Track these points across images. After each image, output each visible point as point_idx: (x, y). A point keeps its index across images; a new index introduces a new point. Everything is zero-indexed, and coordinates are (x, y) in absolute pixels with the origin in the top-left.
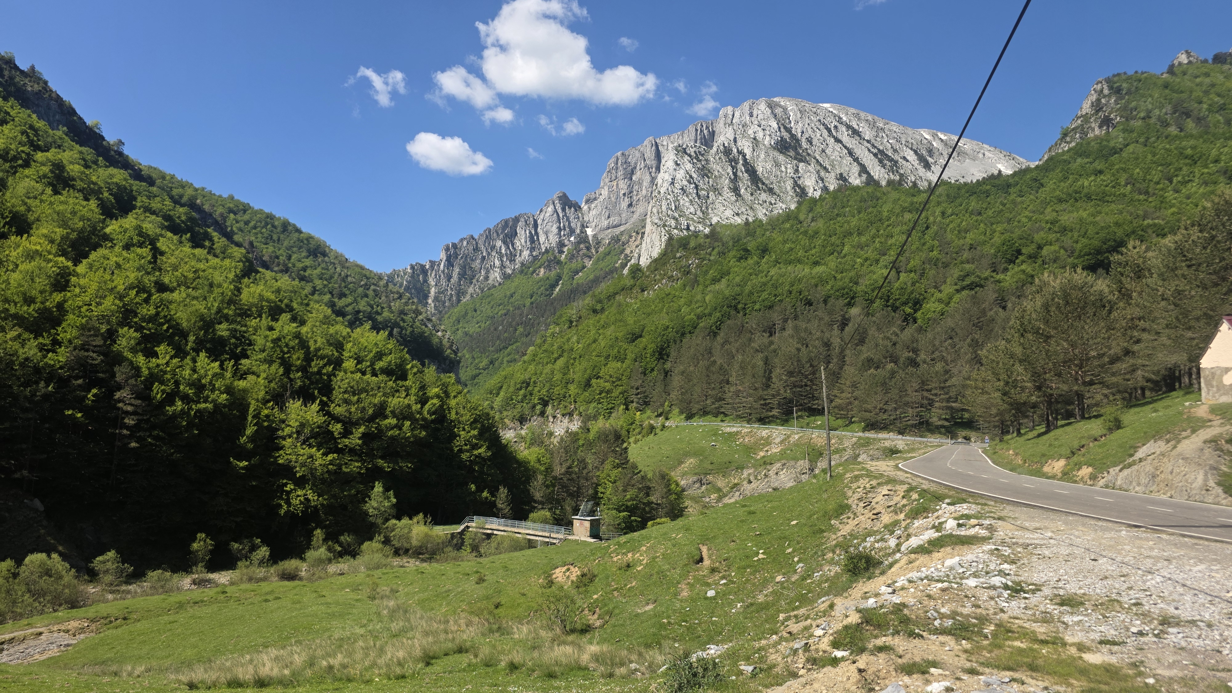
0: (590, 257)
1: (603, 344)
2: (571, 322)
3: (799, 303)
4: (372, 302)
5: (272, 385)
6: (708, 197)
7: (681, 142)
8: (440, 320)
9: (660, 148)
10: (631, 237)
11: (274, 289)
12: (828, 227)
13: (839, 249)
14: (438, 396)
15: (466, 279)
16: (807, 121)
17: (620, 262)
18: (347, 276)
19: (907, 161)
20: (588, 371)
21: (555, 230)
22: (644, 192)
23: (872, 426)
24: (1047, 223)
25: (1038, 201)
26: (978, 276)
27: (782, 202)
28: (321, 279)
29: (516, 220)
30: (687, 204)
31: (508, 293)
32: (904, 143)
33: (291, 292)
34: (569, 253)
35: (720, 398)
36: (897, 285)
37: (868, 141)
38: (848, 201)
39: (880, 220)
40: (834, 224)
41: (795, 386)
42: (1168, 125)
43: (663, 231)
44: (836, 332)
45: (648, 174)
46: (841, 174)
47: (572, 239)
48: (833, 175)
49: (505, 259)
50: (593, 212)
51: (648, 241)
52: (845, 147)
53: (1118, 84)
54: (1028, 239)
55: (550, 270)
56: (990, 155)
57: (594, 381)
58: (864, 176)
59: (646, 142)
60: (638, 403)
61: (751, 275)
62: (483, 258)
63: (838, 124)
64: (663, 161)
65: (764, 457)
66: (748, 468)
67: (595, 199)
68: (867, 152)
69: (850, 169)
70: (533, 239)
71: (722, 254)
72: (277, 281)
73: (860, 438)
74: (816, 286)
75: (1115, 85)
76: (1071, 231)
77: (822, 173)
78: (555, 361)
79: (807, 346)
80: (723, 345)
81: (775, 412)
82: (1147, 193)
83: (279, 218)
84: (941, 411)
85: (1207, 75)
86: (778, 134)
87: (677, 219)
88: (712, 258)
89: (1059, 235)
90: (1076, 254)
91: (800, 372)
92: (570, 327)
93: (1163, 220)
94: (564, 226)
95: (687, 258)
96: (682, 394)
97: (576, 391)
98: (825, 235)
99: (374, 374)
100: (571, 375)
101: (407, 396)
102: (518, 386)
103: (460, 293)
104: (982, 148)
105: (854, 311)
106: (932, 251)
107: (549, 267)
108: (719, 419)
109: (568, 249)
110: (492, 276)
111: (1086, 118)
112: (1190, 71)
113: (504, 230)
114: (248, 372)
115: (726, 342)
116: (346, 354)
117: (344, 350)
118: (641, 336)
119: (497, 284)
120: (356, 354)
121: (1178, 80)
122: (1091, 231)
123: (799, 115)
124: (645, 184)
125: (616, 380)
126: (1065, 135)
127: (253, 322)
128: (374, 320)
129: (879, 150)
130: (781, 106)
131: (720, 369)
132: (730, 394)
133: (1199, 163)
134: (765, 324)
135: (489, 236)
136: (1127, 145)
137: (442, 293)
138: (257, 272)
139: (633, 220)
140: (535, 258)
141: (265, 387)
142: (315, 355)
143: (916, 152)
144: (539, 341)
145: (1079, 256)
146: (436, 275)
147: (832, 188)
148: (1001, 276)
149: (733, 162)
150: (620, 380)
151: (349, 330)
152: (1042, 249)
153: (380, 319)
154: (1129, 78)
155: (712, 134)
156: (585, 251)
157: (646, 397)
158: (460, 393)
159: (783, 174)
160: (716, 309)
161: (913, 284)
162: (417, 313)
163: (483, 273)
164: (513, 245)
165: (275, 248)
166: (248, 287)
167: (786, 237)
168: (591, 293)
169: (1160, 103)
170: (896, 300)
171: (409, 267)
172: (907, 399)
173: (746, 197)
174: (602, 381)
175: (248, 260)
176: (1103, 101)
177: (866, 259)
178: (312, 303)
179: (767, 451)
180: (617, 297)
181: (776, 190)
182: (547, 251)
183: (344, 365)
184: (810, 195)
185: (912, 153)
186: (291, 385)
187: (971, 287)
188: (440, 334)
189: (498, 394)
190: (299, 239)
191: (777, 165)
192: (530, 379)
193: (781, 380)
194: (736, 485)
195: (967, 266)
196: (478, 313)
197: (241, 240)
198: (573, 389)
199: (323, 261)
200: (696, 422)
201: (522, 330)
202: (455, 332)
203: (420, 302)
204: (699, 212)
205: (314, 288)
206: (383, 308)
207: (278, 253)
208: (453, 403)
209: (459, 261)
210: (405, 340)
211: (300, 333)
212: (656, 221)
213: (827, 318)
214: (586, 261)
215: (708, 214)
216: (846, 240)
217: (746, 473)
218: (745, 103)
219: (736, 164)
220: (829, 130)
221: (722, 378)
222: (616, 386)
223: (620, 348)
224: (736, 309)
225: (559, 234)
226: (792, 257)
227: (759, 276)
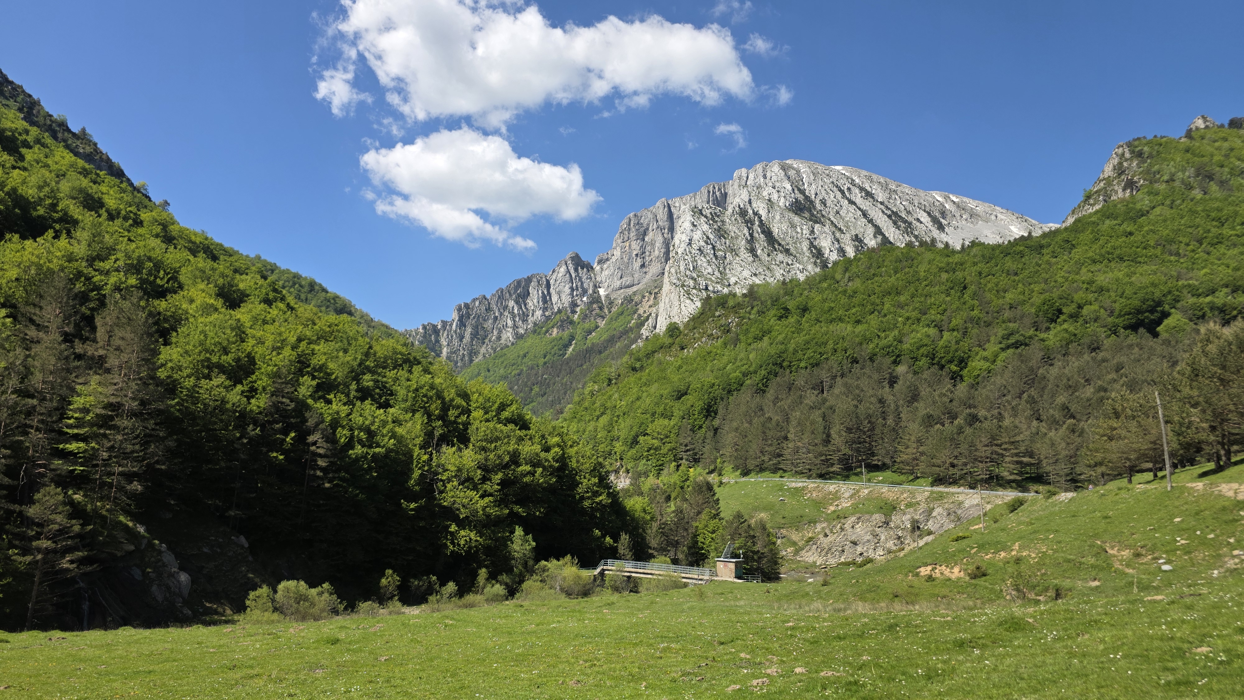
0: (603, 317)
1: (648, 401)
2: (610, 380)
3: (845, 361)
6: (726, 258)
7: (694, 204)
9: (673, 209)
10: (644, 297)
12: (866, 287)
13: (879, 308)
14: (558, 445)
15: (478, 339)
16: (821, 183)
17: (633, 321)
19: (921, 223)
20: (635, 429)
21: (567, 290)
22: (657, 252)
23: (939, 481)
24: (1083, 283)
25: (1072, 262)
26: (1022, 335)
29: (529, 280)
30: (705, 265)
31: (522, 353)
32: (917, 205)
34: (581, 313)
35: (778, 454)
36: (941, 343)
37: (882, 203)
38: (884, 261)
39: (918, 280)
40: (872, 283)
41: (854, 443)
42: (1191, 188)
43: (682, 291)
44: (887, 389)
45: (660, 235)
46: (856, 236)
47: (585, 299)
48: (848, 236)
49: (517, 319)
50: (606, 273)
51: (667, 301)
52: (859, 209)
53: (1139, 148)
54: (1067, 298)
55: (563, 330)
56: (1003, 217)
57: (641, 438)
58: (880, 238)
59: (659, 204)
60: (687, 460)
61: (793, 333)
62: (496, 318)
63: (851, 186)
64: (677, 223)
65: (835, 511)
66: (820, 522)
67: (607, 260)
68: (881, 213)
69: (865, 230)
70: (546, 299)
71: (761, 313)
73: (932, 492)
74: (861, 344)
75: (1137, 149)
76: (1108, 291)
77: (838, 235)
78: (598, 419)
80: (774, 403)
81: (836, 468)
82: (1178, 254)
84: (1012, 466)
85: (1225, 139)
86: (793, 195)
87: (695, 280)
88: (752, 317)
89: (1096, 295)
90: (1116, 313)
91: (858, 428)
92: (609, 385)
93: (1197, 280)
94: (577, 286)
95: (727, 317)
96: (736, 450)
97: (622, 448)
98: (864, 294)
99: (503, 424)
100: (616, 433)
101: (533, 444)
103: (473, 353)
104: (994, 210)
105: (901, 369)
106: (973, 310)
107: (562, 327)
108: (779, 475)
109: (581, 309)
110: (504, 336)
111: (1109, 181)
112: (1208, 136)
113: (516, 290)
115: (776, 400)
116: (473, 405)
117: (471, 401)
118: (686, 394)
119: (510, 344)
120: (482, 405)
121: (1197, 144)
122: (1128, 291)
123: (812, 177)
124: (659, 245)
125: (664, 439)
126: (1088, 197)
129: (892, 211)
130: (793, 169)
131: (777, 425)
132: (789, 450)
133: (1226, 226)
134: (814, 382)
135: (501, 296)
136: (1154, 207)
137: (455, 352)
139: (645, 280)
140: (548, 318)
142: (450, 406)
143: (929, 214)
144: (576, 399)
145: (1120, 316)
146: (448, 335)
148: (1043, 335)
149: (749, 223)
150: (668, 437)
152: (1082, 308)
154: (1149, 143)
155: (725, 196)
156: (598, 311)
157: (696, 454)
159: (799, 235)
160: (761, 366)
161: (957, 343)
163: (495, 333)
164: (525, 305)
167: (825, 297)
169: (1183, 166)
170: (941, 358)
171: (421, 327)
172: (977, 453)
173: (763, 258)
174: (650, 438)
176: (1125, 164)
177: (908, 319)
179: (837, 505)
180: (656, 355)
181: (792, 250)
182: (560, 311)
183: (474, 415)
184: (826, 256)
185: (925, 214)
186: (435, 432)
187: (1016, 345)
190: (326, 299)
191: (793, 226)
193: (840, 436)
194: (811, 539)
195: (1011, 325)
196: (492, 373)
198: (618, 447)
199: (350, 319)
200: (752, 479)
201: (537, 389)
204: (716, 273)
208: (572, 452)
209: (471, 321)
211: (434, 384)
212: (675, 281)
213: (876, 376)
214: (599, 321)
215: (726, 275)
216: (886, 299)
217: (819, 527)
218: (758, 166)
219: (752, 225)
220: (842, 192)
221: (779, 434)
222: (664, 444)
223: (666, 405)
224: (781, 367)
225: (572, 294)
226: (833, 316)
227: (801, 335)
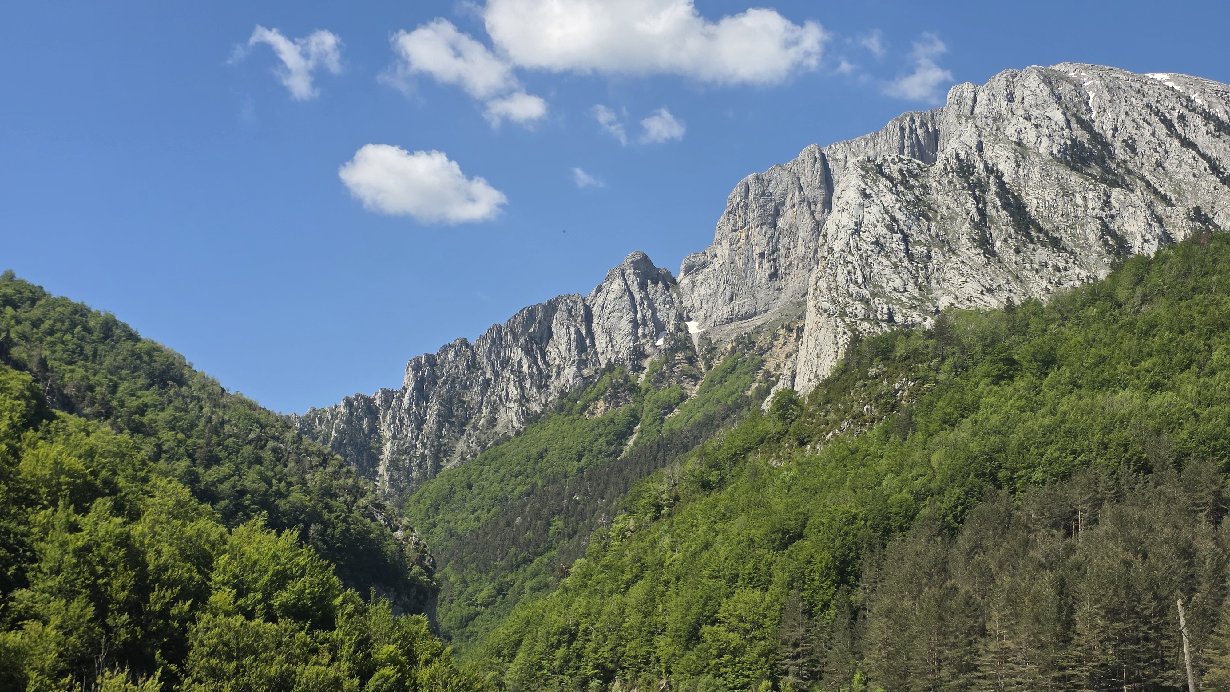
0: (696, 378)
1: (723, 553)
2: (659, 508)
3: (1123, 468)
4: (270, 473)
5: (72, 639)
6: (930, 258)
7: (871, 153)
8: (400, 507)
9: (831, 164)
10: (776, 337)
11: (82, 451)
12: (1177, 314)
13: (1200, 357)
14: (393, 660)
15: (452, 424)
16: (1124, 107)
17: (754, 386)
18: (223, 423)
20: (694, 610)
21: (625, 325)
22: (801, 249)
27: (1080, 266)
28: (172, 429)
29: (551, 308)
30: (887, 272)
31: (534, 451)
33: (115, 455)
34: (653, 370)
35: (968, 665)
38: (1215, 261)
40: (1189, 307)
41: (1124, 640)
43: (841, 324)
44: (1204, 526)
45: (807, 215)
46: (1198, 210)
47: (660, 342)
48: (1180, 210)
49: (528, 385)
50: (702, 290)
51: (811, 345)
52: (1204, 156)
55: (617, 404)
57: (706, 629)
59: (803, 155)
60: (797, 675)
61: (1022, 410)
62: (487, 383)
63: (1186, 112)
64: (837, 190)
67: (704, 265)
69: (1216, 198)
70: (583, 344)
71: (960, 369)
72: (88, 434)
74: (1158, 432)
77: (1160, 208)
78: (627, 588)
79: (1145, 557)
80: (969, 555)
83: (98, 314)
86: (1066, 132)
87: (867, 302)
88: (941, 377)
91: (1132, 610)
92: (656, 518)
94: (644, 317)
95: (891, 378)
96: (889, 656)
97: (671, 649)
98: (1170, 329)
99: (271, 617)
100: (659, 618)
101: (333, 660)
102: (554, 640)
103: (441, 452)
107: (614, 399)
109: (652, 363)
110: (502, 418)
113: (526, 327)
114: (28, 614)
115: (977, 548)
116: (217, 577)
117: (212, 569)
118: (800, 536)
119: (512, 434)
120: (236, 577)
123: (1107, 97)
124: (803, 234)
125: (752, 628)
127: (41, 517)
128: (272, 509)
130: (1069, 80)
131: (967, 604)
132: (989, 657)
134: (1057, 511)
135: (497, 339)
137: (406, 452)
138: (52, 417)
139: (779, 304)
140: (587, 382)
141: (58, 644)
142: (157, 580)
144: (594, 546)
146: (394, 417)
147: (1179, 236)
149: (977, 189)
150: (760, 626)
151: (222, 529)
153: (283, 504)
155: (934, 137)
156: (685, 366)
157: (814, 663)
158: (437, 654)
159: (1080, 211)
160: (953, 479)
162: (357, 492)
163: (485, 411)
164: (544, 356)
165: (87, 370)
166: (34, 446)
167: (1091, 335)
168: (697, 448)
171: (342, 404)
173: (1005, 257)
174: (723, 628)
175: (36, 395)
178: (153, 476)
180: (751, 457)
181: (1066, 240)
182: (610, 367)
183: (212, 598)
184: (1136, 250)
186: (109, 639)
188: (399, 534)
189: (512, 656)
190: (133, 354)
191: (1067, 192)
192: (577, 625)
193: (1094, 627)
196: (475, 490)
197: (24, 356)
198: (664, 646)
199: (178, 395)
201: (560, 524)
202: (428, 531)
203: (362, 470)
204: (911, 288)
205: (159, 446)
206: (290, 484)
207: (93, 380)
208: (423, 674)
209: (439, 390)
210: (331, 547)
211: (128, 536)
212: (827, 305)
213: (1183, 499)
214: (688, 385)
215: (930, 291)
216: (1216, 339)
218: (998, 76)
219: (984, 192)
220: (1168, 124)
221: (971, 622)
222: (751, 640)
223: (759, 560)
224: (994, 480)
225: (634, 333)
226: (1106, 375)
227: (1039, 413)
